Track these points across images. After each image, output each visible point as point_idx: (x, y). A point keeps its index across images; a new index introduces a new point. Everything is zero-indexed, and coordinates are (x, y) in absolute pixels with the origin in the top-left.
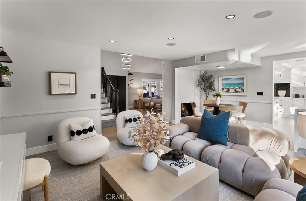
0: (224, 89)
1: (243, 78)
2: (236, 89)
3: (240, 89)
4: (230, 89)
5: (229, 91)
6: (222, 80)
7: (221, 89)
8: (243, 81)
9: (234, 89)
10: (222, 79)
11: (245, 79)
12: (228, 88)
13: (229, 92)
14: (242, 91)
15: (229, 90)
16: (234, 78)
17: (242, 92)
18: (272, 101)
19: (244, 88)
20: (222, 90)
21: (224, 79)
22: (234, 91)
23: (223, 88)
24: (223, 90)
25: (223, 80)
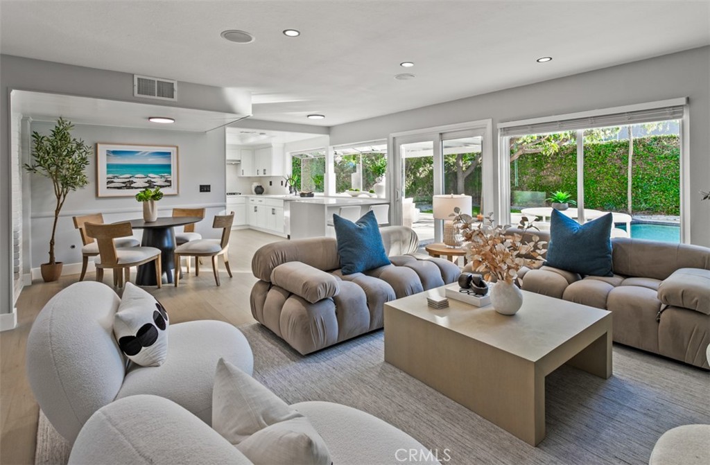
0: (115, 180)
1: (170, 153)
2: (153, 180)
3: (163, 179)
4: (134, 180)
5: (132, 185)
6: (107, 155)
7: (106, 181)
8: (170, 159)
9: (146, 180)
10: (108, 151)
11: (173, 156)
12: (128, 176)
13: (132, 188)
14: (169, 184)
15: (132, 182)
16: (144, 151)
17: (169, 186)
18: (225, 201)
19: (173, 178)
20: (108, 183)
21: (115, 152)
22: (147, 185)
23: (110, 176)
24: (112, 182)
25: (111, 155)
